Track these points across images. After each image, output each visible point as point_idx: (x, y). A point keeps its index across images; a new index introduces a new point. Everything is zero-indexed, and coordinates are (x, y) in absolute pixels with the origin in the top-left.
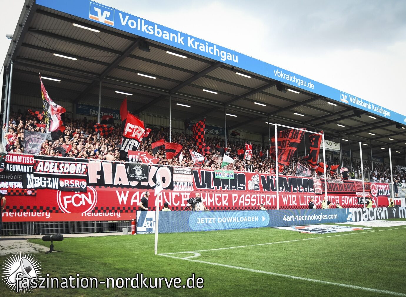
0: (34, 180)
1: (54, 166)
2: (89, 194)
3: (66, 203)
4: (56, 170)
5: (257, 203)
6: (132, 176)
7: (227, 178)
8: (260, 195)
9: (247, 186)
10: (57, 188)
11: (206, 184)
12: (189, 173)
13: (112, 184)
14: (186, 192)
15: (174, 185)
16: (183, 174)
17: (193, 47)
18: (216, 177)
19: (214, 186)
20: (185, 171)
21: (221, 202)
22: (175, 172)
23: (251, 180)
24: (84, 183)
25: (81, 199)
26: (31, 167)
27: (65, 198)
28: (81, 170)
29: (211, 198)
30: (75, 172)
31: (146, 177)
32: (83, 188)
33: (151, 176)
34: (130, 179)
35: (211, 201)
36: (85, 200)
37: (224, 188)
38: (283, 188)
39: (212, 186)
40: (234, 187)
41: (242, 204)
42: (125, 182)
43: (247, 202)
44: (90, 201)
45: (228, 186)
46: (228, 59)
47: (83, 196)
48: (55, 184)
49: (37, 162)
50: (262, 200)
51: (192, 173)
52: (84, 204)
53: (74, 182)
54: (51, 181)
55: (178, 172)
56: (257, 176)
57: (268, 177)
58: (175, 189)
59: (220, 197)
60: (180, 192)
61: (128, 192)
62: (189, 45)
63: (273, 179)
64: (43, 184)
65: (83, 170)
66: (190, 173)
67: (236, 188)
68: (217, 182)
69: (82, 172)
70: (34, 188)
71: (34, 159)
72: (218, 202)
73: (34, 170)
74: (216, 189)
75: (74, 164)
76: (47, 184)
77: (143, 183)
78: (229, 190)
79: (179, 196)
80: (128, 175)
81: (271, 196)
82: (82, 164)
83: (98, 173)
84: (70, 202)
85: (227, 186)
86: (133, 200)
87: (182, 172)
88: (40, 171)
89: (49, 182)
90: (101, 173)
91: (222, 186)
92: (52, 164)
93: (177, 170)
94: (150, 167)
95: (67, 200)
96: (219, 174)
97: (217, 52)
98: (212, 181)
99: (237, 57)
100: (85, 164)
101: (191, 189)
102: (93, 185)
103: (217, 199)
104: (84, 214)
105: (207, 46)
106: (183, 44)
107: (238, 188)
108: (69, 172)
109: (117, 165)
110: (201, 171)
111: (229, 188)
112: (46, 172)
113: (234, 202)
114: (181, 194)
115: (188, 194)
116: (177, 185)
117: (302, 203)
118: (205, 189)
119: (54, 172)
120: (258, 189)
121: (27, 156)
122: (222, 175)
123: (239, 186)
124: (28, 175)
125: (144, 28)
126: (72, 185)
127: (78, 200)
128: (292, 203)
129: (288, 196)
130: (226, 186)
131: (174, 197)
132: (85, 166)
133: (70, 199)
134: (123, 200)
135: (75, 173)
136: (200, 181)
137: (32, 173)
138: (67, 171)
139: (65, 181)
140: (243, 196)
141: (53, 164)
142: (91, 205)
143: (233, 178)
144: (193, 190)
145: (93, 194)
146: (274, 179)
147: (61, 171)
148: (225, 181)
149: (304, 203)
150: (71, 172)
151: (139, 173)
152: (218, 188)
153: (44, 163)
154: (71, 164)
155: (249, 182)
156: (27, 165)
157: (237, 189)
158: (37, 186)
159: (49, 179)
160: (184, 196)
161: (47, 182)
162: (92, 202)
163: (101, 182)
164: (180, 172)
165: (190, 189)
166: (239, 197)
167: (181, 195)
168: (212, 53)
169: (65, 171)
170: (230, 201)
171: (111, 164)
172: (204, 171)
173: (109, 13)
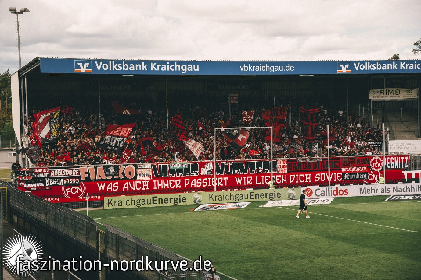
0: (49, 181)
1: (60, 172)
2: (81, 186)
3: (67, 192)
4: (61, 174)
5: (208, 184)
6: (108, 173)
7: (182, 167)
8: (212, 179)
9: (200, 172)
10: (63, 184)
11: (163, 173)
12: (149, 168)
13: (95, 179)
14: (146, 180)
15: (138, 176)
16: (145, 168)
17: (156, 69)
18: (171, 168)
19: (170, 175)
20: (146, 166)
21: (174, 186)
23: (205, 167)
24: (78, 181)
26: (48, 174)
28: (76, 173)
29: (166, 183)
30: (72, 174)
31: (117, 173)
32: (77, 183)
33: (121, 171)
35: (166, 185)
36: (78, 190)
37: (178, 175)
38: (238, 171)
39: (168, 174)
40: (187, 174)
41: (193, 186)
42: (104, 177)
43: (199, 184)
44: (81, 191)
45: (182, 173)
46: (189, 70)
48: (61, 182)
49: (51, 171)
50: (213, 182)
51: (151, 167)
52: (78, 192)
53: (72, 180)
54: (59, 181)
55: (140, 168)
56: (210, 164)
57: (223, 164)
58: (138, 179)
59: (174, 182)
60: (141, 181)
61: (104, 183)
62: (152, 69)
64: (54, 183)
67: (190, 174)
68: (172, 171)
70: (50, 186)
71: (49, 170)
72: (172, 186)
75: (72, 169)
77: (115, 177)
78: (183, 176)
79: (140, 183)
80: (105, 172)
81: (223, 179)
82: (76, 169)
83: (86, 173)
84: (70, 191)
86: (108, 188)
88: (53, 176)
90: (88, 173)
91: (176, 174)
92: (59, 171)
93: (139, 166)
94: (120, 166)
95: (68, 190)
96: (174, 165)
97: (178, 67)
98: (168, 171)
99: (198, 66)
100: (78, 169)
101: (151, 178)
102: (83, 181)
103: (171, 184)
106: (146, 70)
107: (191, 174)
109: (98, 167)
110: (159, 165)
111: (183, 175)
112: (56, 176)
113: (186, 185)
115: (148, 182)
116: (140, 176)
117: (258, 182)
118: (162, 177)
119: (60, 176)
120: (211, 174)
121: (45, 168)
122: (176, 166)
123: (192, 172)
124: (46, 179)
125: (114, 67)
126: (71, 182)
127: (74, 190)
128: (246, 182)
129: (242, 177)
130: (180, 173)
131: (136, 184)
133: (70, 190)
134: (101, 188)
136: (158, 172)
137: (48, 177)
138: (68, 174)
139: (67, 180)
140: (194, 180)
142: (82, 192)
143: (187, 167)
145: (83, 186)
146: (229, 164)
147: (64, 175)
148: (179, 170)
149: (262, 182)
150: (70, 174)
151: (112, 171)
152: (173, 175)
153: (54, 171)
154: (70, 170)
155: (202, 169)
156: (45, 173)
158: (51, 184)
160: (144, 183)
161: (57, 181)
162: (83, 191)
163: (88, 179)
164: (142, 167)
165: (150, 178)
166: (191, 181)
167: (142, 183)
168: (173, 70)
170: (182, 184)
171: (94, 167)
172: (162, 165)
173: (88, 64)
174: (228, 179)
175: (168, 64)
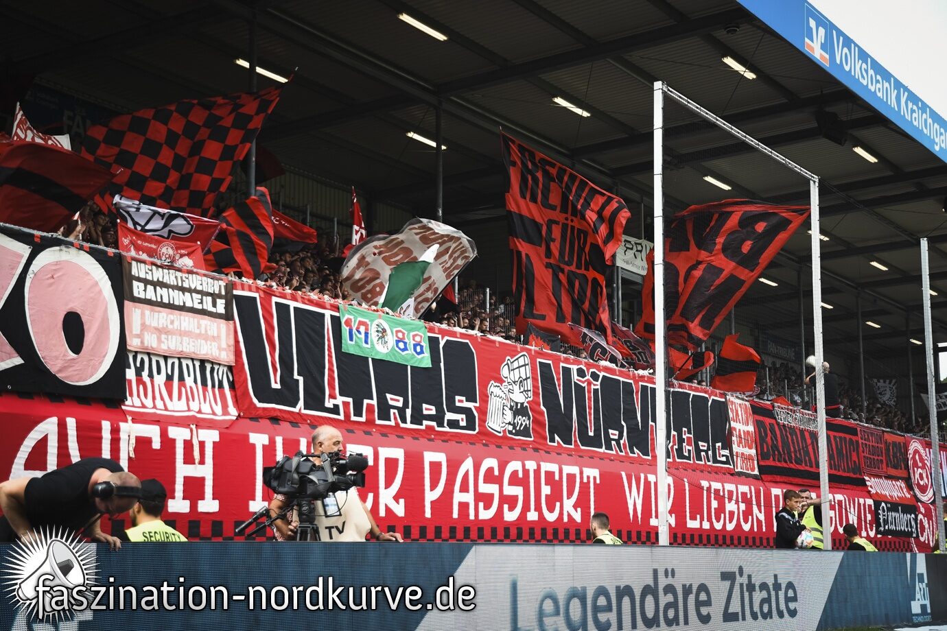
5: (526, 508)
7: (402, 354)
8: (539, 467)
9: (483, 411)
11: (301, 379)
12: (211, 309)
14: (199, 423)
15: (129, 375)
16: (183, 308)
18: (349, 346)
19: (340, 400)
20: (190, 290)
21: (371, 498)
22: (138, 289)
23: (500, 381)
37: (384, 411)
38: (621, 436)
39: (332, 396)
40: (429, 409)
41: (464, 506)
43: (487, 499)
45: (405, 404)
50: (546, 490)
51: (228, 307)
55: (150, 294)
56: (521, 361)
58: (132, 403)
59: (370, 462)
60: (163, 422)
63: (585, 385)
66: (221, 307)
67: (439, 418)
68: (354, 376)
74: (347, 415)
78: (409, 425)
79: (156, 445)
81: (581, 473)
85: (400, 404)
87: (178, 298)
91: (374, 402)
93: (146, 282)
96: (362, 329)
98: (331, 370)
101: (225, 412)
107: (449, 416)
110: (275, 300)
111: (409, 412)
113: (431, 496)
114: (174, 432)
115: (211, 437)
116: (145, 374)
117: (693, 518)
118: (296, 410)
120: (525, 432)
122: (373, 335)
123: (451, 406)
128: (657, 511)
129: (642, 476)
130: (395, 400)
131: (127, 450)
136: (272, 357)
140: (468, 465)
143: (425, 361)
144: (233, 412)
146: (589, 383)
148: (391, 374)
149: (702, 519)
152: (358, 413)
157: (441, 424)
160: (188, 445)
164: (163, 294)
165: (218, 409)
166: (453, 467)
167: (168, 443)
170: (411, 486)
172: (292, 306)
174: (599, 482)
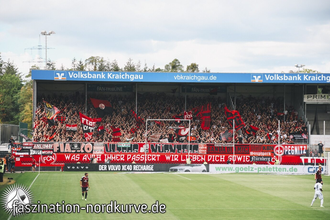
0: (33, 151)
2: (53, 156)
3: (44, 159)
4: (41, 148)
5: (145, 159)
6: (73, 148)
7: (126, 146)
8: (148, 155)
9: (139, 150)
10: (41, 154)
11: (112, 150)
13: (63, 152)
15: (94, 151)
16: (99, 146)
17: (111, 78)
18: (118, 146)
19: (117, 151)
20: (100, 144)
21: (119, 159)
22: (95, 145)
23: (143, 147)
24: (52, 152)
25: (50, 158)
26: (32, 147)
27: (44, 158)
29: (114, 156)
31: (79, 148)
32: (51, 154)
33: (82, 147)
34: (72, 149)
35: (114, 158)
36: (52, 158)
37: (123, 151)
38: (168, 151)
39: (116, 151)
40: (130, 151)
42: (70, 151)
43: (138, 159)
44: (54, 159)
45: (126, 151)
46: (135, 78)
47: (51, 157)
48: (40, 153)
49: (34, 145)
50: (149, 158)
52: (51, 160)
53: (48, 152)
54: (39, 152)
55: (96, 145)
56: (147, 145)
57: (157, 145)
58: (93, 153)
59: (119, 156)
60: (96, 154)
61: (70, 155)
62: (108, 78)
64: (36, 153)
65: (52, 147)
66: (103, 145)
67: (132, 151)
68: (119, 149)
69: (51, 148)
71: (33, 144)
72: (118, 159)
73: (33, 148)
76: (38, 153)
77: (77, 151)
78: (127, 152)
80: (71, 148)
81: (156, 156)
82: (51, 145)
83: (58, 147)
84: (46, 159)
86: (72, 158)
87: (98, 145)
88: (35, 148)
89: (38, 152)
90: (59, 147)
91: (122, 151)
94: (82, 144)
95: (45, 158)
96: (121, 145)
97: (127, 76)
98: (116, 149)
99: (142, 76)
101: (103, 153)
102: (55, 152)
103: (117, 157)
104: (51, 164)
105: (120, 75)
106: (104, 78)
107: (133, 151)
108: (46, 148)
109: (66, 144)
110: (109, 144)
111: (127, 151)
112: (37, 148)
113: (128, 159)
115: (100, 155)
116: (95, 151)
117: (183, 159)
118: (111, 152)
119: (40, 148)
120: (147, 152)
121: (30, 143)
123: (134, 150)
124: (31, 150)
125: (82, 76)
127: (49, 159)
128: (174, 159)
132: (52, 145)
133: (46, 158)
134: (68, 158)
135: (48, 148)
136: (109, 149)
137: (32, 149)
138: (45, 147)
139: (45, 151)
140: (135, 156)
141: (40, 145)
143: (130, 146)
145: (55, 156)
146: (161, 146)
148: (124, 148)
151: (76, 146)
152: (119, 152)
153: (36, 145)
154: (47, 145)
155: (141, 148)
156: (30, 146)
158: (33, 154)
159: (38, 151)
160: (98, 156)
162: (55, 159)
163: (59, 151)
164: (97, 145)
166: (132, 156)
168: (124, 78)
169: (44, 148)
170: (126, 157)
171: (63, 143)
172: (111, 144)
173: (64, 74)
174: (160, 156)
175: (120, 74)
